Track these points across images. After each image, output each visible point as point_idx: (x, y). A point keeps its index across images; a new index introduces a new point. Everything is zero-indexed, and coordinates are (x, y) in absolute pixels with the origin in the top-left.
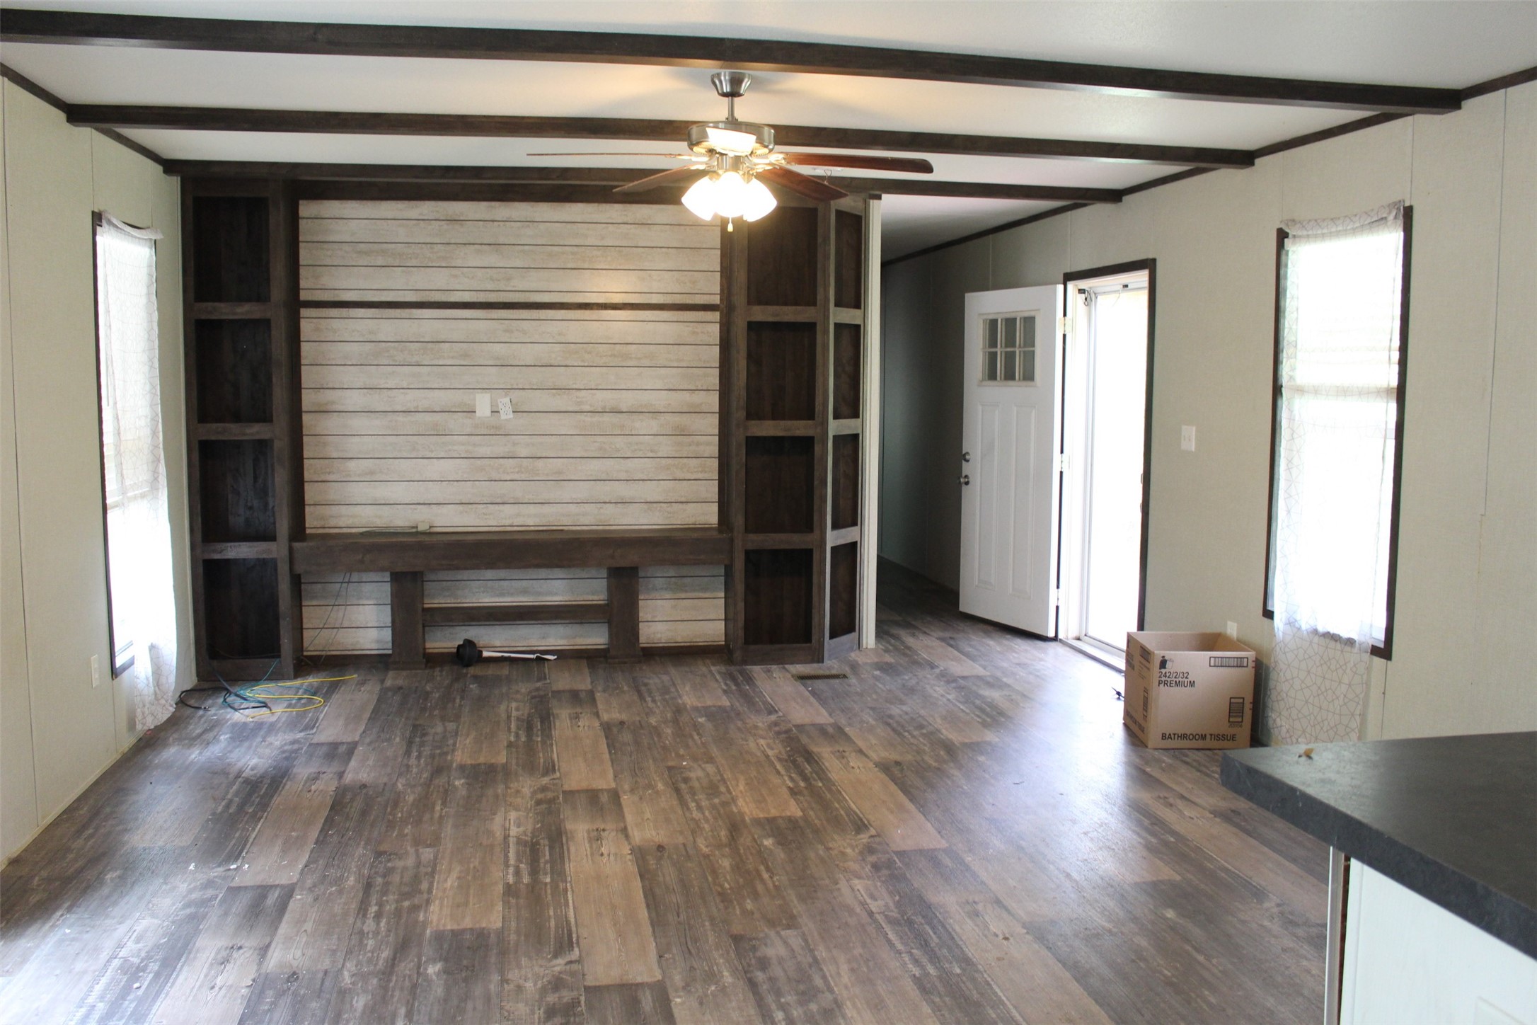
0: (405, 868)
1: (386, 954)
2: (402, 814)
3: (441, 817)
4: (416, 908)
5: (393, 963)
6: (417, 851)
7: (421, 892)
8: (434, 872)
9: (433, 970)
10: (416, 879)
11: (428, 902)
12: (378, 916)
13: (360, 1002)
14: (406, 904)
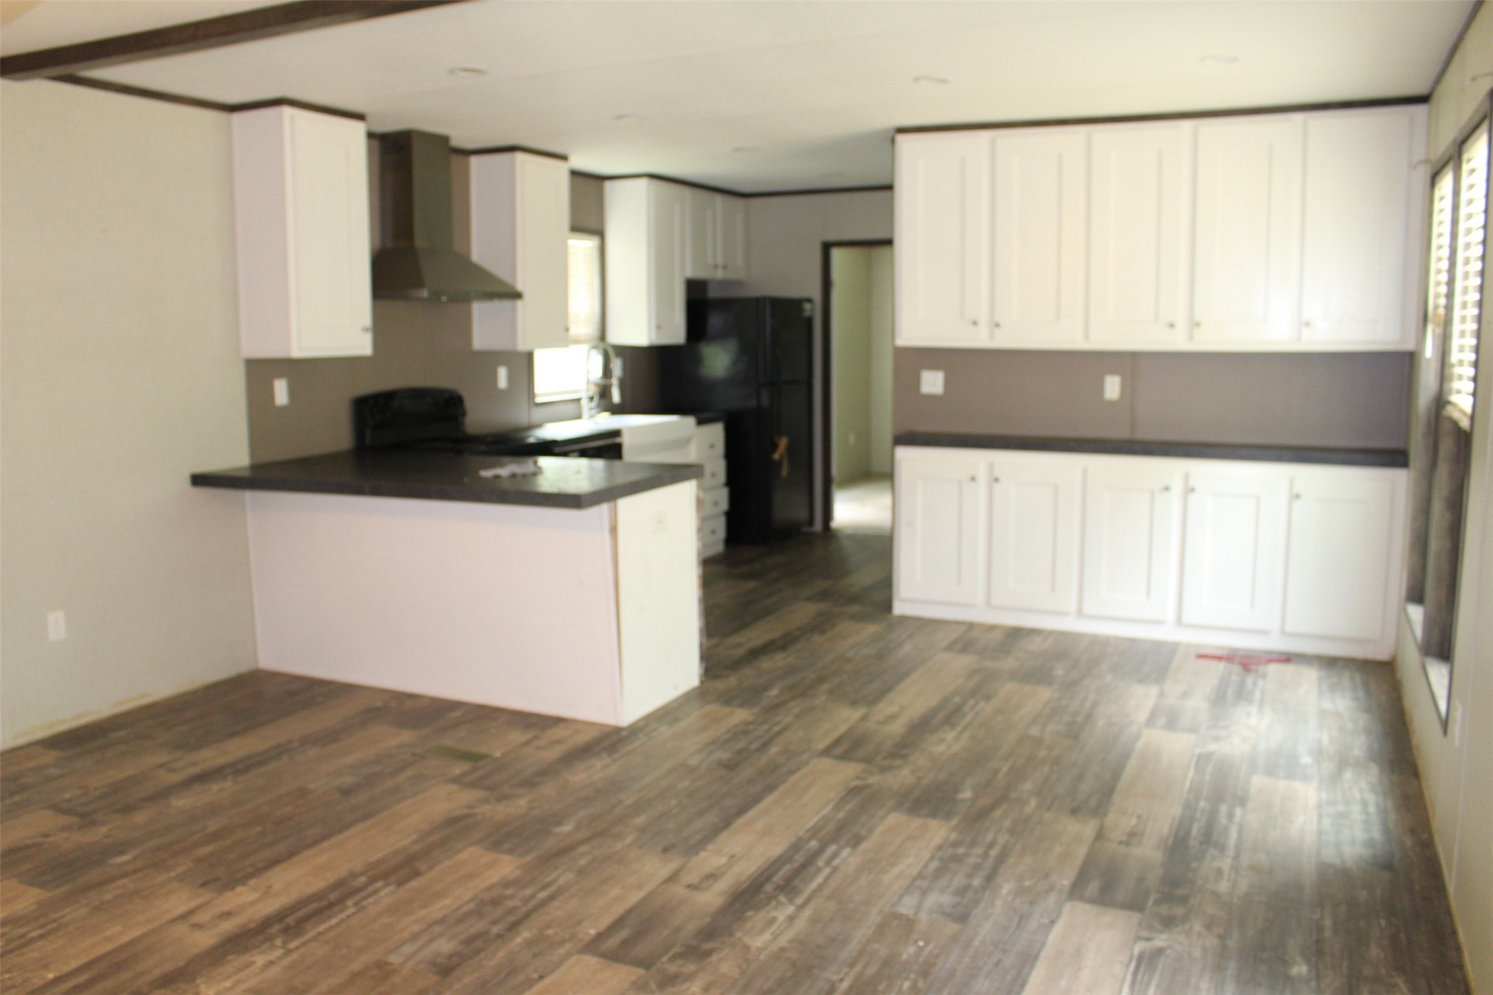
0: (942, 891)
1: (998, 813)
2: (901, 986)
3: (852, 965)
4: (955, 845)
5: (995, 805)
6: (916, 913)
7: (942, 859)
8: (915, 879)
9: (967, 794)
10: (938, 874)
11: (940, 848)
12: (991, 845)
13: (1028, 786)
14: (961, 851)
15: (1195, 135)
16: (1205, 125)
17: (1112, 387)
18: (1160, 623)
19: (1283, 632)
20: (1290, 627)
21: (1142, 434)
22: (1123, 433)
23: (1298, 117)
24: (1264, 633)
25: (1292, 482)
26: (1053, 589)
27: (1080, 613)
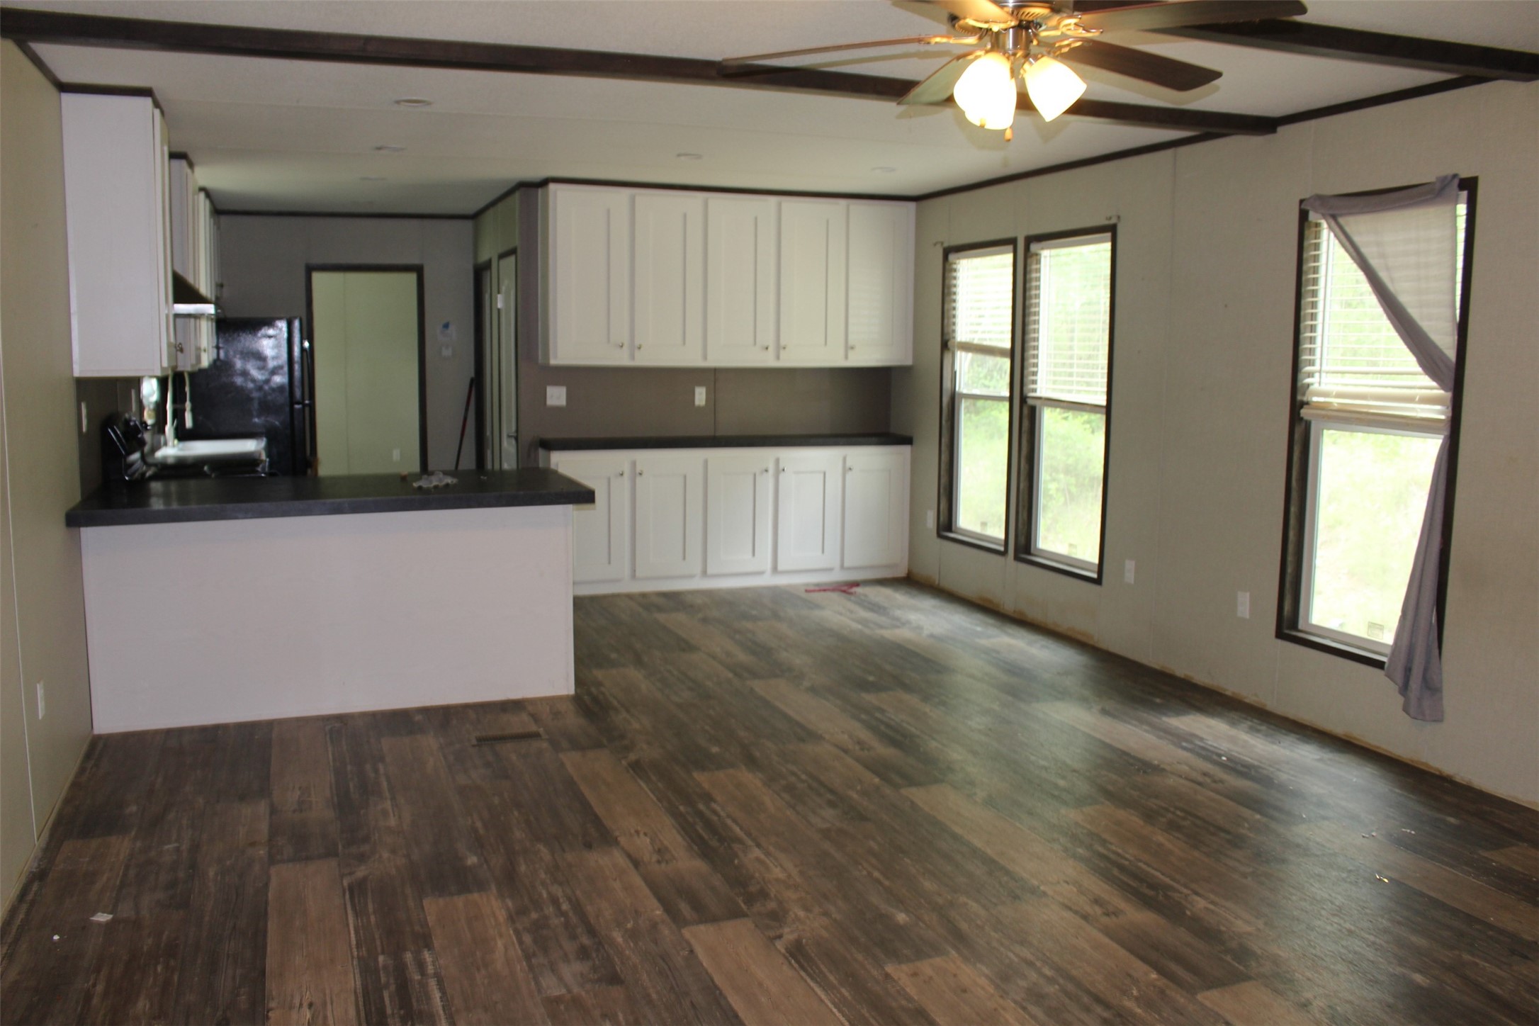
15: (780, 205)
16: (788, 202)
17: (700, 396)
18: (761, 573)
19: (842, 567)
20: (847, 564)
21: (722, 432)
22: (709, 432)
23: (843, 202)
24: (831, 570)
25: (845, 460)
26: (684, 558)
27: (704, 573)
